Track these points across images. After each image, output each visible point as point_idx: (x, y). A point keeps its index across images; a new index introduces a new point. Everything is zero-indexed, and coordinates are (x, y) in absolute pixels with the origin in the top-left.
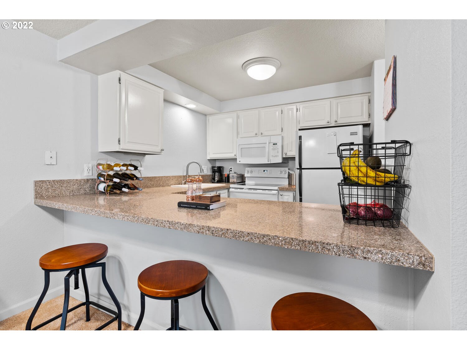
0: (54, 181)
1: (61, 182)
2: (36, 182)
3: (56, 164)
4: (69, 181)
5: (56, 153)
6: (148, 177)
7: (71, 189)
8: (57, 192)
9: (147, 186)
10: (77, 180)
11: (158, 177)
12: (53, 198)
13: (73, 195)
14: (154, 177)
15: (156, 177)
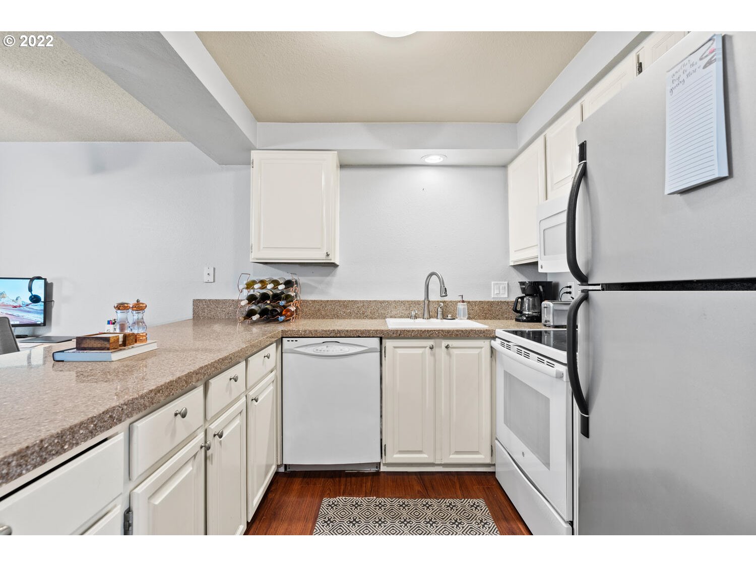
0: (209, 300)
1: (217, 302)
2: (194, 301)
3: (214, 281)
4: (224, 302)
5: (214, 269)
6: (339, 301)
7: (227, 311)
8: (212, 313)
9: (337, 316)
10: (233, 301)
11: (360, 301)
12: (208, 319)
13: (229, 319)
14: (352, 301)
15: (358, 301)
